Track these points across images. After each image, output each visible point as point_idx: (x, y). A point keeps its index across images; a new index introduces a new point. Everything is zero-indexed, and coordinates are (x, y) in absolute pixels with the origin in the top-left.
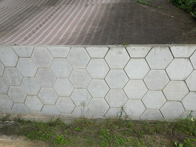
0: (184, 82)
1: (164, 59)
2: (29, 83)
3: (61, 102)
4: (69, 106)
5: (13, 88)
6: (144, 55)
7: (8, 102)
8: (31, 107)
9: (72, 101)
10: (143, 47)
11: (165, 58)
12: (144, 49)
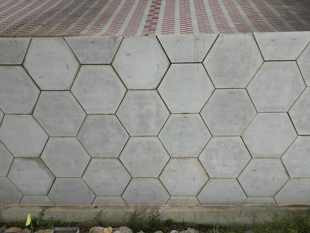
2: (184, 127)
3: (256, 170)
4: (273, 180)
5: (139, 143)
7: (116, 178)
8: (175, 187)
9: (283, 168)
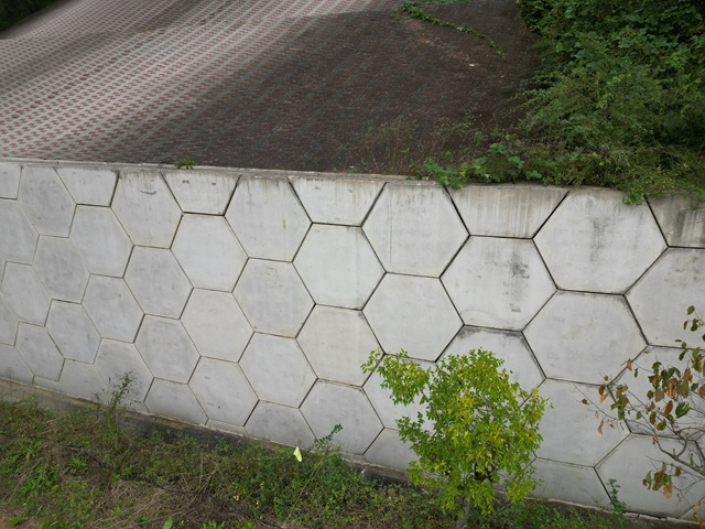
0: (360, 315)
1: (281, 224)
6: (218, 204)
10: (212, 178)
11: (284, 222)
12: (214, 184)
